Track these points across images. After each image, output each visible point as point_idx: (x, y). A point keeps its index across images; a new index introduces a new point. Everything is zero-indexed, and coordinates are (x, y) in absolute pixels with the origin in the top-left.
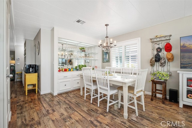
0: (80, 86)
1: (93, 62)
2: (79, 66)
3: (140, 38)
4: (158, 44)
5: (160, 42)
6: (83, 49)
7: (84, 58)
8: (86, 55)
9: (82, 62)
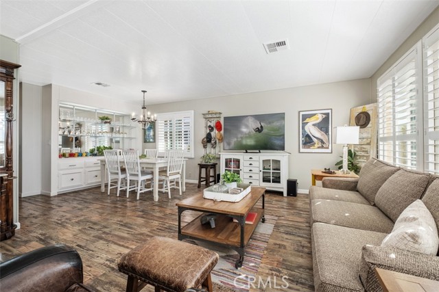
0: (100, 182)
1: (126, 141)
2: (99, 148)
3: (193, 112)
4: (210, 122)
5: (212, 119)
6: (107, 119)
7: (109, 135)
8: (112, 129)
9: (104, 141)
